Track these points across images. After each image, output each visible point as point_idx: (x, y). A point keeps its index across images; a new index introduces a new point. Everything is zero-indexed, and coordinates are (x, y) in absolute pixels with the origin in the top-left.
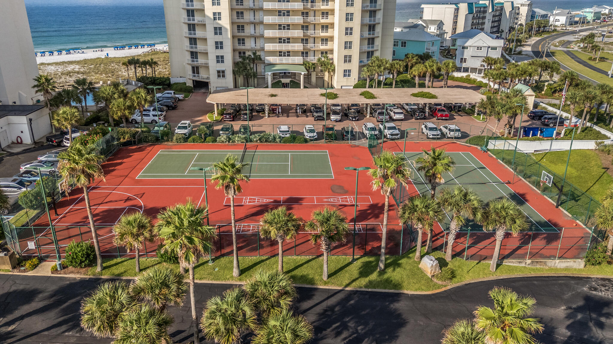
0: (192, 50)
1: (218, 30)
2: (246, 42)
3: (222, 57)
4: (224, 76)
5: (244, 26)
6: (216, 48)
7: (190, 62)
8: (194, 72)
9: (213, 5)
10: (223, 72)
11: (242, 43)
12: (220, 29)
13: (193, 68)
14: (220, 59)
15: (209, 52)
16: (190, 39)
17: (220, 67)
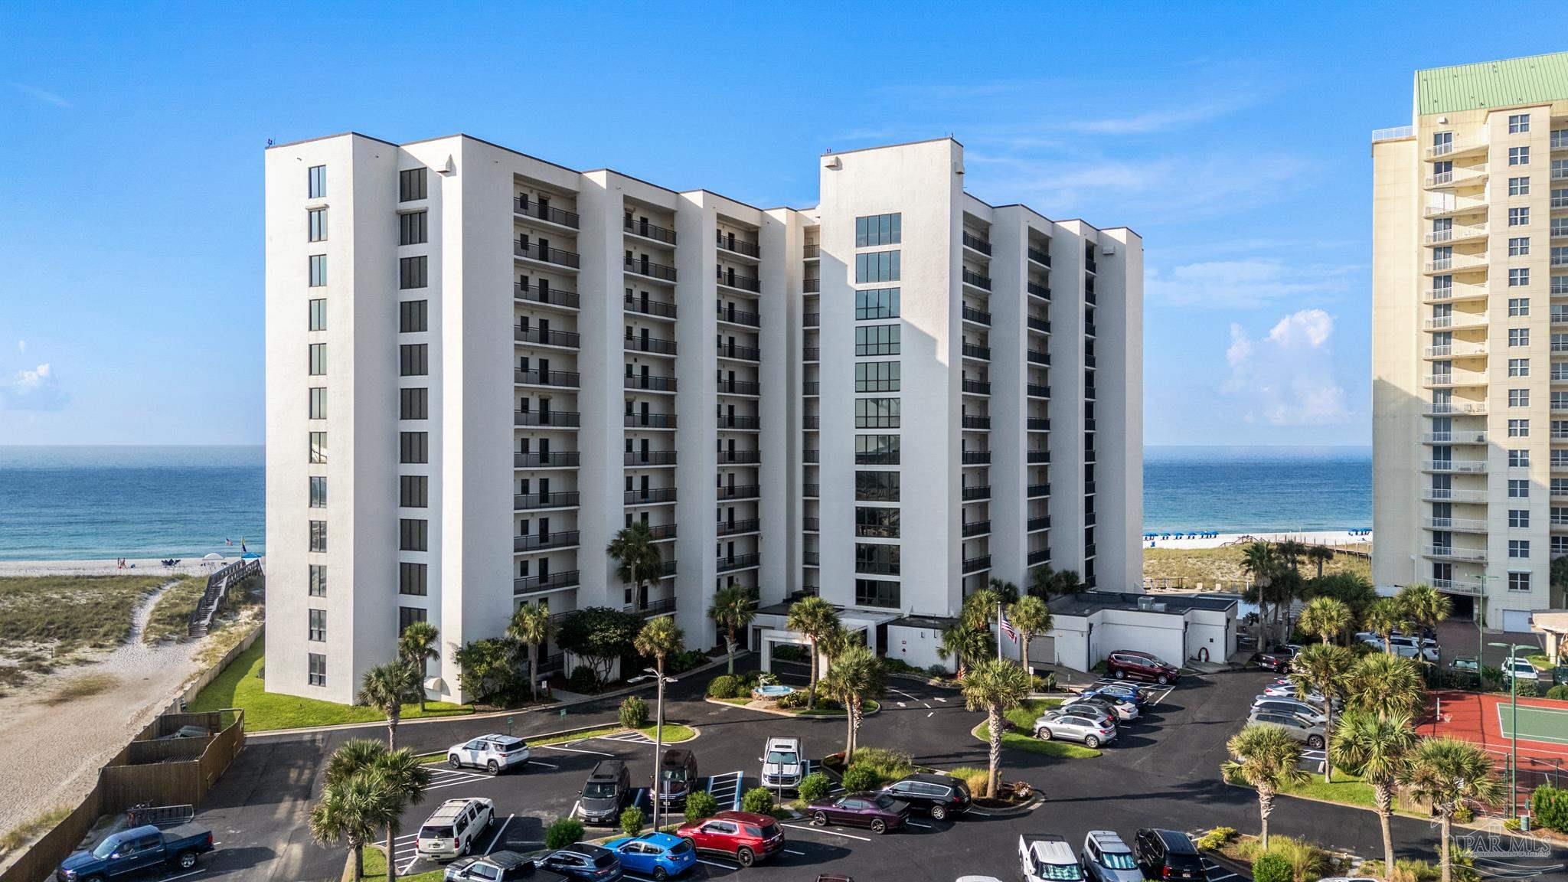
0: (1438, 528)
4: (1525, 586)
6: (1510, 525)
7: (1430, 554)
8: (1436, 575)
9: (1510, 435)
10: (1525, 576)
11: (1563, 518)
12: (1525, 484)
13: (1436, 565)
14: (1519, 549)
15: (1489, 532)
16: (1437, 506)
17: (1519, 565)
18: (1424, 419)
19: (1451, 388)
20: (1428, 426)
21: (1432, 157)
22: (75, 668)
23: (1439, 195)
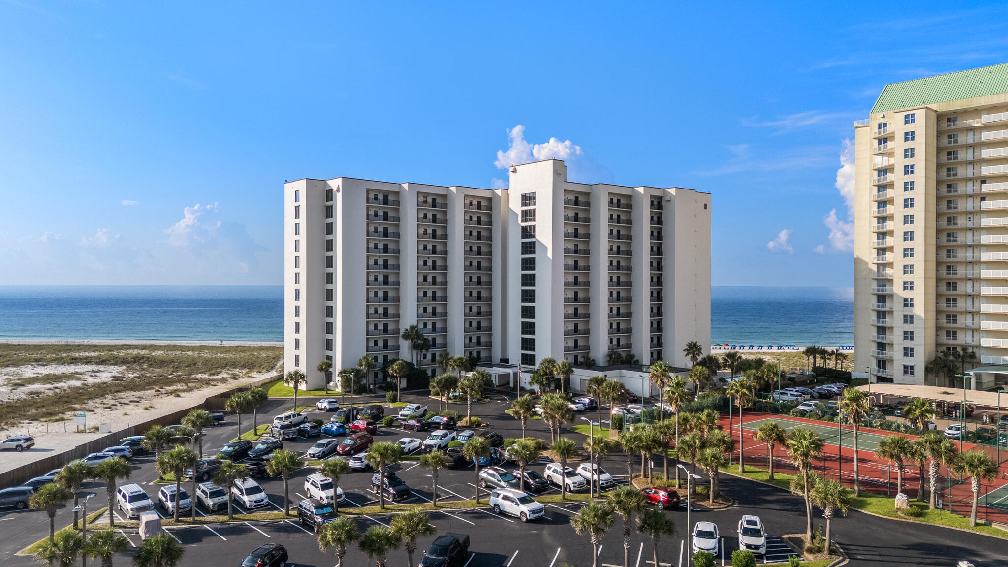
0: (880, 341)
1: (909, 319)
2: (958, 335)
3: (912, 350)
4: (912, 373)
5: (956, 315)
6: (905, 339)
7: (876, 355)
8: (879, 366)
9: (904, 290)
10: (912, 367)
11: (953, 336)
12: (912, 316)
13: (879, 362)
14: (909, 352)
15: (894, 342)
16: (879, 328)
17: (909, 361)
18: (873, 280)
19: (886, 263)
20: (874, 285)
21: (877, 136)
22: (247, 379)
23: (880, 157)
